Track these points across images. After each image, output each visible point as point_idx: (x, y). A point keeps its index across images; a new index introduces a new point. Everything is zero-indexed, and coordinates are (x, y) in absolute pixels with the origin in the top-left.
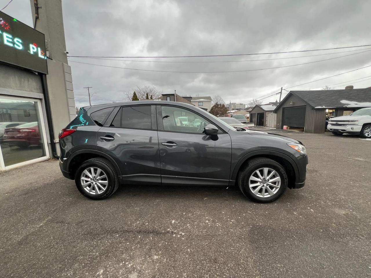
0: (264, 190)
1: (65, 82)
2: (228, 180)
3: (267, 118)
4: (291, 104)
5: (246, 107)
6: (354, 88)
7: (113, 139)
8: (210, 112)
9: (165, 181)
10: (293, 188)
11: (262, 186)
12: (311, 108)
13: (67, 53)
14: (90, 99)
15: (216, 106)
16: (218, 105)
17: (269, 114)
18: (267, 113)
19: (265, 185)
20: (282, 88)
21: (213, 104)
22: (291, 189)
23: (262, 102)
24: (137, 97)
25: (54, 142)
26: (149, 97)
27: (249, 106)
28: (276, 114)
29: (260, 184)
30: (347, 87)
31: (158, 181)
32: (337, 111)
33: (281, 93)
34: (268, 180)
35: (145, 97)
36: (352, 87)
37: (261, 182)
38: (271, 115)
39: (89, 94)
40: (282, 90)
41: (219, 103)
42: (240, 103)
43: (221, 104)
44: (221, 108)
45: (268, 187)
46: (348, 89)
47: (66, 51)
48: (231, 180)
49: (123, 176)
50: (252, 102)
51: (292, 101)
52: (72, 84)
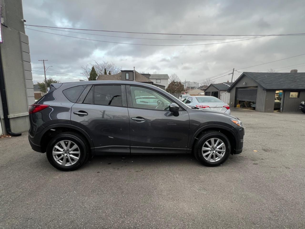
0: (214, 156)
1: (21, 52)
2: (186, 149)
3: (221, 96)
4: (243, 84)
5: (200, 85)
6: (298, 72)
7: (87, 114)
8: (167, 90)
9: (133, 151)
10: (234, 154)
11: (212, 153)
12: (262, 89)
13: (25, 21)
14: (45, 72)
15: (173, 83)
16: (175, 82)
17: (223, 93)
18: (221, 92)
19: (214, 152)
20: (234, 69)
21: (169, 81)
22: (232, 155)
23: (214, 82)
24: (95, 71)
25: (9, 117)
26: (108, 73)
27: (203, 84)
28: (229, 94)
29: (211, 152)
30: (292, 71)
31: (128, 151)
32: (285, 92)
33: (233, 73)
34: (216, 147)
35: (103, 72)
36: (296, 71)
37: (211, 150)
38: (225, 94)
39: (44, 67)
40: (234, 71)
41: (175, 81)
42: (194, 82)
43: (177, 82)
44: (178, 85)
45: (217, 153)
46: (293, 72)
47: (23, 19)
48: (189, 149)
49: (95, 148)
50: (206, 81)
51: (245, 82)
52: (30, 55)
